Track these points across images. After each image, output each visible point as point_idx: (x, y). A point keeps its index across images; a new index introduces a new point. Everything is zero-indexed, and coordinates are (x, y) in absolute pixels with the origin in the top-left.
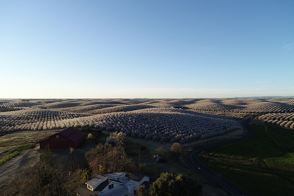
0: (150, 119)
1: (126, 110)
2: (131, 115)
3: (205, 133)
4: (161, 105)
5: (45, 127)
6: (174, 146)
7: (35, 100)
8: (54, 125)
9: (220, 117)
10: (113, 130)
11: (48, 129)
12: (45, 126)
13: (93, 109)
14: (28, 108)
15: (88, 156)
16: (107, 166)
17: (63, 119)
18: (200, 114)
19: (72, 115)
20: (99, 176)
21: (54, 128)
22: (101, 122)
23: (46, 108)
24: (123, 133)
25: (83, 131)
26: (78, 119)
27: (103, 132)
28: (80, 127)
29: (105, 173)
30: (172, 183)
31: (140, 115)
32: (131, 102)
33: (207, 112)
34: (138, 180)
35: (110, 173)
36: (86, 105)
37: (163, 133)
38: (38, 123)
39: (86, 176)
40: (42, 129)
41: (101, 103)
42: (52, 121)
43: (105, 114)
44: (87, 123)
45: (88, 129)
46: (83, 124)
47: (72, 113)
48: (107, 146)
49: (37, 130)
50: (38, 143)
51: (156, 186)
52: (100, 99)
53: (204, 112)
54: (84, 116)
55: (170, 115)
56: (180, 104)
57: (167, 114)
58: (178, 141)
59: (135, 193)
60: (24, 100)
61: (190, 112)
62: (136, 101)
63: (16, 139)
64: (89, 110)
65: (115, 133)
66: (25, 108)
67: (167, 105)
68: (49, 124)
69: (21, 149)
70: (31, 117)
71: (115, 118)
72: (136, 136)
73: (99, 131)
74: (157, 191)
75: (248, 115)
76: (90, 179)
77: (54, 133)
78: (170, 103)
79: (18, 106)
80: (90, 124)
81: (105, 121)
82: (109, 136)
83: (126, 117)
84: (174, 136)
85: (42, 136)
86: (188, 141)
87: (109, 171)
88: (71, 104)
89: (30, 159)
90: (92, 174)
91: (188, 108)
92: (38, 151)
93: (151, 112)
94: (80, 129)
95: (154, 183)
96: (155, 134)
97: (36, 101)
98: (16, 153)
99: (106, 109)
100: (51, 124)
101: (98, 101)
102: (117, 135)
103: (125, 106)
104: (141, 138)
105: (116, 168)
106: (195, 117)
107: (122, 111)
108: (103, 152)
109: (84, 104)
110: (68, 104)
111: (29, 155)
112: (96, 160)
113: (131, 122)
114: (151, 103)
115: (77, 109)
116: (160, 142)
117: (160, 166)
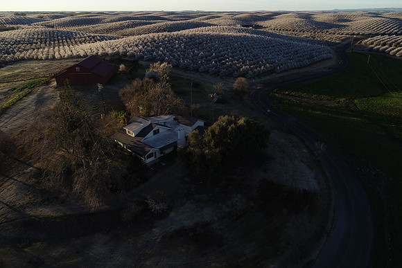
0: (206, 44)
1: (170, 29)
2: (178, 38)
3: (282, 65)
4: (222, 21)
5: (57, 56)
6: (239, 82)
7: (34, 13)
8: (70, 53)
9: (307, 41)
10: (154, 60)
11: (62, 58)
12: (57, 53)
13: (122, 28)
14: (26, 26)
15: (123, 95)
16: (150, 108)
17: (81, 43)
18: (278, 36)
19: (93, 37)
20: (140, 120)
21: (71, 57)
22: (136, 49)
23: (52, 27)
24: (169, 63)
25: (111, 61)
26: (103, 43)
27: (140, 62)
28: (106, 54)
29: (147, 116)
30: (232, 128)
31: (192, 38)
32: (177, 17)
33: (289, 32)
34: (191, 125)
35: (154, 116)
36: (111, 21)
37: (223, 64)
38: (46, 49)
39: (124, 120)
40: (54, 58)
41: (133, 18)
42: (66, 47)
43: (141, 36)
44: (117, 50)
45: (118, 58)
46: (110, 52)
47: (92, 35)
48: (147, 82)
49: (47, 59)
50: (53, 77)
51: (213, 132)
52: (131, 12)
53: (284, 33)
54: (110, 39)
55: (234, 37)
56: (251, 21)
57: (231, 36)
58: (244, 75)
59: (186, 139)
60: (17, 14)
61: (265, 33)
62: (186, 15)
63: (21, 72)
64: (116, 29)
65: (156, 64)
66: (22, 26)
67: (231, 22)
68: (62, 51)
69: (32, 86)
70: (35, 41)
71: (155, 41)
72: (186, 68)
73: (134, 61)
74: (213, 137)
75: (348, 38)
76: (129, 123)
77: (73, 64)
78: (235, 19)
79: (12, 23)
80: (121, 51)
81: (141, 47)
82: (149, 68)
83: (171, 40)
84: (239, 68)
85: (56, 67)
86: (258, 75)
87: (153, 114)
88: (89, 20)
89: (47, 98)
90: (130, 117)
91: (261, 27)
92: (56, 88)
93: (207, 33)
94: (107, 58)
95: (209, 128)
96: (213, 66)
97: (36, 16)
98: (26, 90)
99: (141, 27)
100: (65, 51)
101: (129, 15)
102: (160, 67)
103: (170, 22)
104: (193, 70)
105: (161, 109)
106: (270, 40)
107: (164, 31)
108: (142, 90)
109: (108, 20)
110: (85, 20)
111: (45, 94)
112: (135, 100)
113: (178, 48)
114: (207, 19)
115: (98, 28)
116: (219, 77)
117: (218, 108)
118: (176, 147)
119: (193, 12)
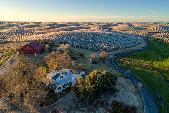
0: (87, 36)
1: (70, 29)
2: (74, 33)
3: (122, 46)
4: (94, 26)
5: (20, 41)
6: (102, 54)
7: (15, 22)
8: (25, 39)
9: (132, 35)
10: (61, 43)
11: (22, 42)
12: (20, 39)
13: (48, 29)
14: (12, 27)
15: (46, 59)
16: (59, 65)
17: (30, 35)
18: (120, 33)
19: (36, 33)
20: (54, 71)
21: (26, 41)
22: (54, 38)
23: (21, 28)
24: (69, 44)
25: (42, 43)
26: (39, 35)
27: (55, 44)
28: (40, 40)
29: (57, 69)
30: (100, 76)
31: (79, 33)
32: (74, 24)
33: (124, 31)
34: (78, 74)
35: (60, 69)
37: (95, 45)
38: (17, 37)
39: (46, 71)
41: (54, 25)
42: (24, 37)
43: (56, 32)
44: (45, 38)
45: (45, 42)
46: (42, 39)
47: (35, 31)
48: (58, 53)
49: (16, 42)
50: (17, 50)
51: (90, 77)
52: (53, 22)
53: (122, 32)
54: (43, 33)
55: (100, 33)
56: (107, 26)
57: (98, 33)
58: (105, 50)
59: (76, 81)
60: (9, 22)
61: (114, 32)
62: (77, 24)
64: (46, 29)
65: (63, 45)
66: (10, 27)
67: (98, 27)
68: (22, 38)
69: (9, 54)
70: (13, 34)
71: (63, 35)
72: (77, 47)
73: (52, 44)
74: (90, 80)
75: (148, 34)
76: (48, 73)
77: (26, 44)
78: (100, 26)
79: (7, 26)
80: (47, 39)
81: (56, 37)
82: (59, 46)
83: (70, 34)
84: (102, 47)
85: (20, 46)
86: (111, 51)
88: (35, 25)
89: (14, 60)
90: (49, 70)
91: (112, 29)
92: (18, 55)
93: (87, 31)
95: (88, 76)
96: (90, 46)
98: (7, 56)
99: (57, 29)
101: (52, 24)
102: (64, 47)
103: (70, 27)
104: (80, 48)
105: (64, 66)
106: (116, 35)
107: (67, 30)
108: (55, 57)
109: (43, 25)
110: (33, 25)
111: (14, 58)
112: (51, 61)
113: (73, 38)
114: (87, 25)
115: (38, 29)
116: (93, 51)
117: (92, 66)
118: (71, 85)
119: (81, 23)
